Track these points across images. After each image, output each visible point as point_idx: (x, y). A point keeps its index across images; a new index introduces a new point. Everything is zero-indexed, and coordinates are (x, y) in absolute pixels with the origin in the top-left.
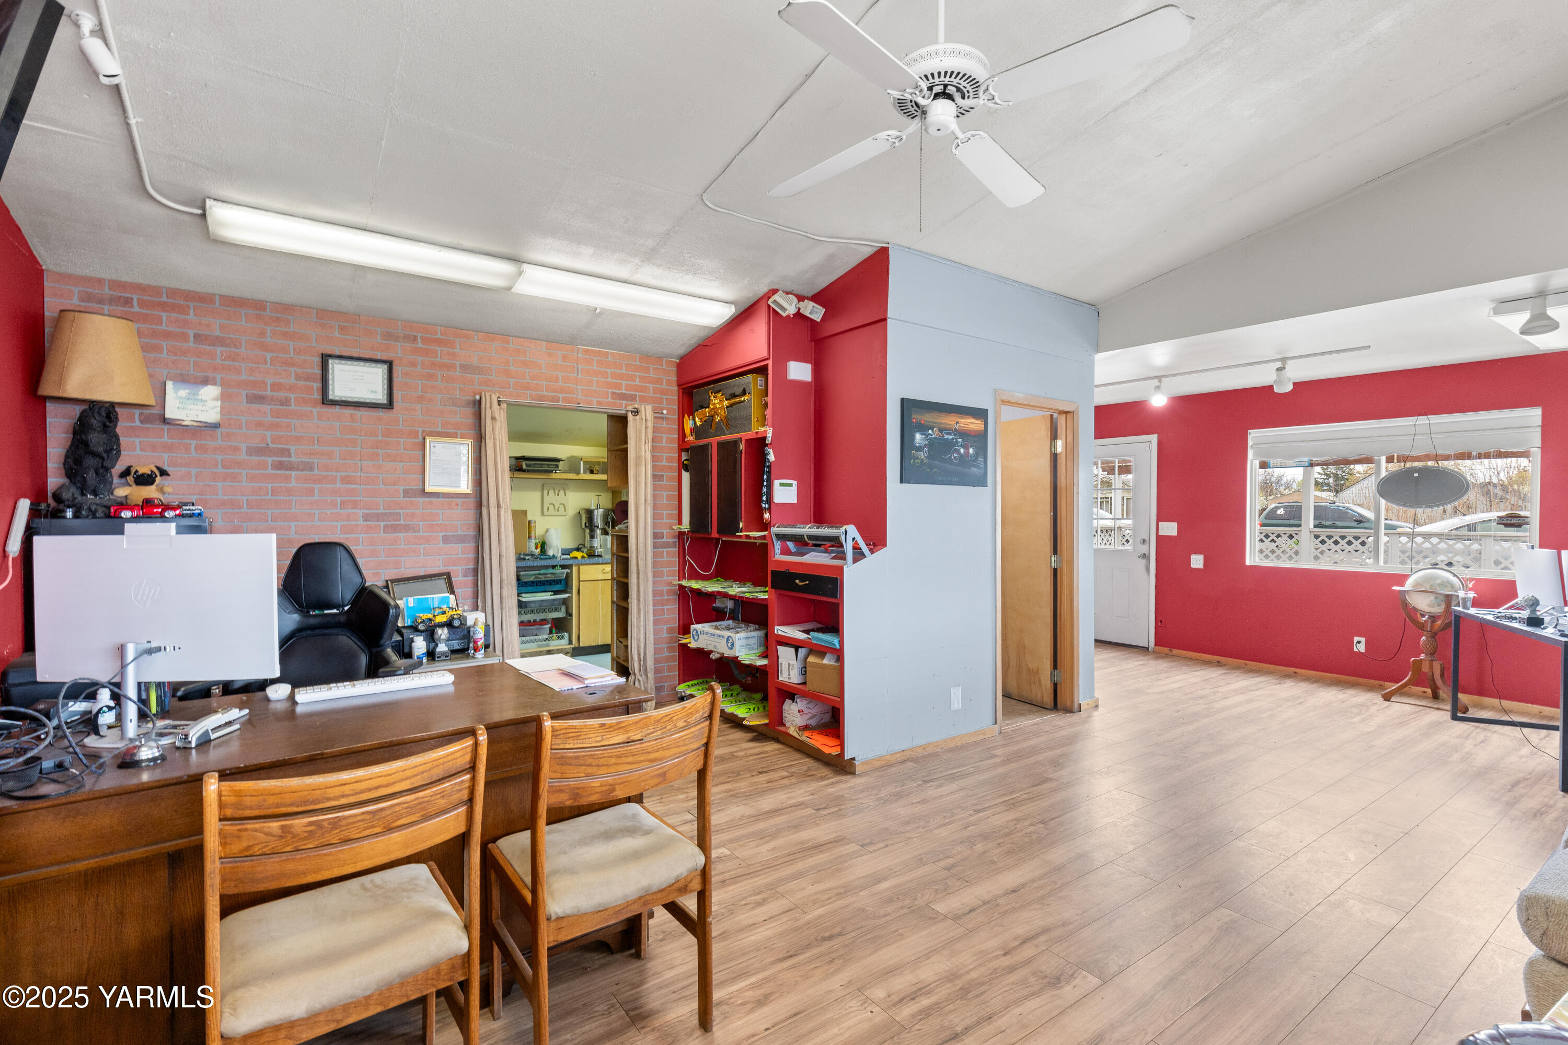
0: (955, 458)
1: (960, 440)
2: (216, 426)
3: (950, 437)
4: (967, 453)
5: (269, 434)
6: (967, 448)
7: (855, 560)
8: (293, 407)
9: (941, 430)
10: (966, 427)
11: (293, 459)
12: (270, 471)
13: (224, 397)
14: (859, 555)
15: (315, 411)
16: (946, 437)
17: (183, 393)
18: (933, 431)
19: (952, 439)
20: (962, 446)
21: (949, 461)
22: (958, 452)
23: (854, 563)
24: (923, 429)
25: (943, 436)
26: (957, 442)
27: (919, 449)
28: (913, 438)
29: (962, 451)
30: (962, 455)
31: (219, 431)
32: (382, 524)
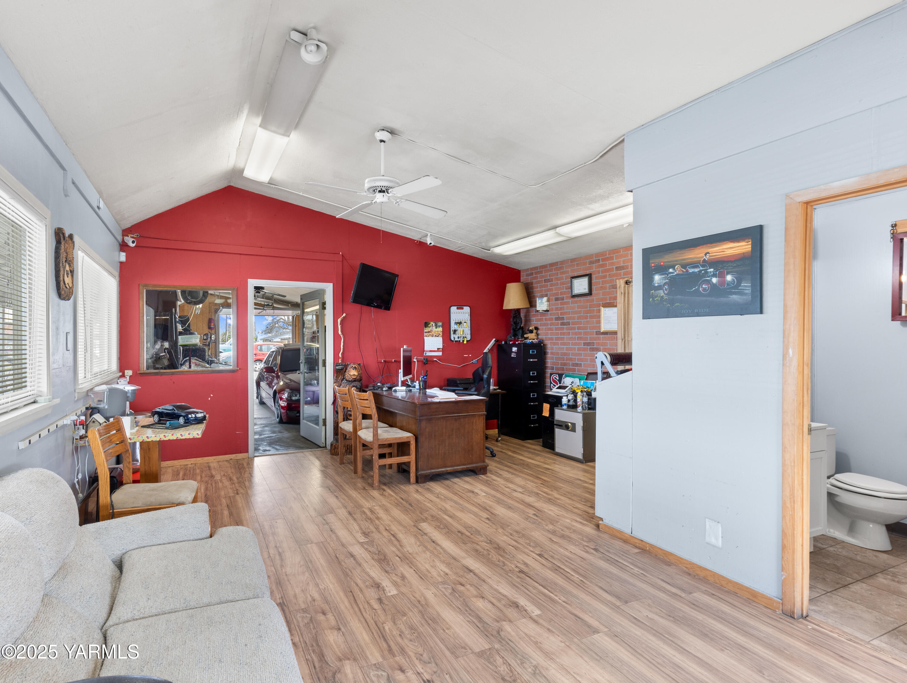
0: (704, 290)
1: (712, 270)
2: (547, 311)
3: (696, 270)
4: (723, 282)
5: (559, 312)
6: (722, 276)
7: (603, 379)
8: (565, 300)
9: (684, 266)
10: (720, 255)
11: (565, 321)
12: (560, 326)
13: (548, 301)
14: (606, 375)
15: (570, 300)
16: (691, 271)
17: (540, 301)
18: (674, 269)
19: (701, 271)
20: (714, 275)
21: (697, 293)
22: (709, 282)
23: (602, 380)
24: (662, 269)
25: (687, 271)
26: (706, 272)
27: (660, 287)
28: (652, 280)
29: (714, 280)
30: (714, 285)
31: (549, 312)
32: (589, 347)
